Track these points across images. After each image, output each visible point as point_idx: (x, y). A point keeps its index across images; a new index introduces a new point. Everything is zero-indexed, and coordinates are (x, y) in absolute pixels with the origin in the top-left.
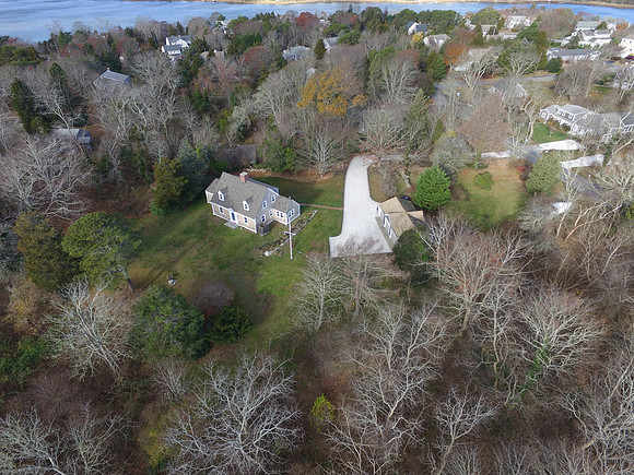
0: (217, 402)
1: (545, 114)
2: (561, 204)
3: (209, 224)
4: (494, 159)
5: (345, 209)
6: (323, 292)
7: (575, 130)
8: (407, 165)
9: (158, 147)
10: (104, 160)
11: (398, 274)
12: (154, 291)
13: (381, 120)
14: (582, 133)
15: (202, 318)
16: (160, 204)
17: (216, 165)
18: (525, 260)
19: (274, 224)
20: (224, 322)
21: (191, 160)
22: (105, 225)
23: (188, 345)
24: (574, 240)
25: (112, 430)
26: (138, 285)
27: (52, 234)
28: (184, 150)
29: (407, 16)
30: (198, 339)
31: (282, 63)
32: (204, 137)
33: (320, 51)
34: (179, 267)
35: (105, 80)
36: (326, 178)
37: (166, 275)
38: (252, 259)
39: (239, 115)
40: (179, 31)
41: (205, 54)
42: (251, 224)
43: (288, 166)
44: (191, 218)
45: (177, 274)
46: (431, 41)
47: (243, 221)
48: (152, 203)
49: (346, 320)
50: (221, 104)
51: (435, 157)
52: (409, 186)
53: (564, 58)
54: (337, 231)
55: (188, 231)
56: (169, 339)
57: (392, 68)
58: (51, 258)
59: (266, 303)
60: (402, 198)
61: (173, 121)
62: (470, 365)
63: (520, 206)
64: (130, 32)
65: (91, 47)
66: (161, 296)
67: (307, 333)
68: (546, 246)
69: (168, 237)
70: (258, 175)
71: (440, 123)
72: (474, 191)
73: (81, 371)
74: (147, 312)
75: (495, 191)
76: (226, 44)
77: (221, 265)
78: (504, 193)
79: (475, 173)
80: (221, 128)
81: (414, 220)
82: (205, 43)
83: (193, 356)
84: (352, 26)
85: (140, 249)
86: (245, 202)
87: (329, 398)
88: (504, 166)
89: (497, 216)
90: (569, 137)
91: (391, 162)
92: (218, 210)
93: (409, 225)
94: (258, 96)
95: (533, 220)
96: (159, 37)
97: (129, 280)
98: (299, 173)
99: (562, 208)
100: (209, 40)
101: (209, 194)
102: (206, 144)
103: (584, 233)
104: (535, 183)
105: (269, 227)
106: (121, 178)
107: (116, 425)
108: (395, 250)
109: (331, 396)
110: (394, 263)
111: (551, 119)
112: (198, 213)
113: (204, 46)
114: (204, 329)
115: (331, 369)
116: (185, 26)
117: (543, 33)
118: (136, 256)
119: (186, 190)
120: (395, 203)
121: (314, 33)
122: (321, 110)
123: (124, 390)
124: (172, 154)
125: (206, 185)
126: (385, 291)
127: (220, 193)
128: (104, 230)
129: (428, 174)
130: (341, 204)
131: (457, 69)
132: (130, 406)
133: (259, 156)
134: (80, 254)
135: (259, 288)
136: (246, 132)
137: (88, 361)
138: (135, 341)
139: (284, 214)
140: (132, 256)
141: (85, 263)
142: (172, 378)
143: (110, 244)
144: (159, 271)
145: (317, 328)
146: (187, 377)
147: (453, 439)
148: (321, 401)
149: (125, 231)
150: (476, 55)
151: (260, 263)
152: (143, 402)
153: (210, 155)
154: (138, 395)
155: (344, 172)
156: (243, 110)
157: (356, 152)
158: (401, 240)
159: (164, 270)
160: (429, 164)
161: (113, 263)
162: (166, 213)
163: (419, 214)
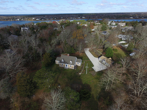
5: (91, 60)
7: (123, 39)
8: (98, 49)
36: (81, 54)
38: (77, 76)
42: (72, 67)
46: (84, 25)
52: (101, 53)
53: (112, 27)
54: (92, 65)
75: (119, 52)
77: (70, 79)
120: (103, 57)
127: (62, 60)
139: (79, 63)
151: (80, 77)
155: (84, 52)
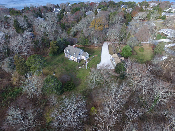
0: (65, 107)
1: (160, 31)
2: (164, 57)
3: (64, 59)
4: (145, 44)
5: (102, 56)
6: (95, 78)
7: (169, 36)
8: (120, 44)
9: (51, 38)
10: (37, 41)
11: (116, 75)
12: (49, 76)
13: (113, 32)
14: (171, 37)
15: (62, 84)
16: (51, 53)
17: (67, 43)
18: (153, 72)
19: (82, 60)
20: (67, 86)
21: (60, 41)
22: (37, 58)
23: (58, 91)
24: (167, 67)
25: (37, 112)
26: (45, 75)
27: (23, 60)
28: (58, 38)
29: (121, 3)
30: (60, 90)
31: (85, 16)
32: (64, 35)
33: (96, 13)
34: (56, 70)
35: (38, 20)
36: (97, 47)
37: (52, 72)
39: (73, 30)
40: (57, 7)
41: (64, 13)
42: (75, 59)
43: (86, 44)
44: (59, 57)
45: (55, 72)
46: (128, 10)
47: (73, 58)
48: (49, 53)
49: (101, 86)
50: (69, 27)
51: (128, 43)
52: (120, 50)
53: (167, 15)
54: (99, 62)
55: (59, 61)
56: (53, 89)
57: (116, 17)
58: (23, 66)
59: (79, 81)
60: (118, 54)
61: (56, 31)
62: (136, 101)
63: (152, 57)
64: (45, 7)
65: (34, 11)
66: (51, 77)
67: (90, 90)
68: (159, 69)
69: (53, 62)
70: (78, 46)
71: (130, 33)
72: (138, 52)
73: (30, 96)
74: (47, 81)
75: (145, 53)
76: (70, 10)
77: (67, 70)
78: (147, 53)
79: (139, 47)
80: (68, 33)
81: (121, 60)
82: (65, 10)
83: (59, 94)
84: (105, 6)
85: (46, 65)
86: (74, 53)
87: (95, 108)
88: (147, 46)
89: (145, 60)
90: (167, 38)
91: (115, 44)
92: (67, 55)
93: (120, 61)
94: (79, 24)
95: (156, 61)
96: (52, 8)
97: (43, 73)
98: (89, 46)
99: (164, 58)
100: (66, 9)
101: (64, 51)
102: (64, 37)
103: (170, 65)
104: (157, 50)
105: (81, 60)
106: (41, 46)
107: (38, 111)
108: (115, 68)
109: (96, 107)
110: (115, 71)
111: (162, 33)
112: (61, 56)
113: (64, 11)
114: (62, 87)
115: (96, 100)
116: (59, 6)
117: (161, 8)
118: (45, 67)
119: (58, 50)
120: (116, 55)
121: (95, 8)
122: (96, 29)
123: (41, 102)
124: (55, 40)
125: (64, 48)
126: (112, 79)
127: (67, 51)
128: (36, 59)
129: (126, 47)
130: (101, 55)
131: (135, 18)
132: (42, 107)
133: (78, 41)
134: (30, 65)
135: (77, 77)
136: (75, 34)
137: (32, 94)
138: (44, 90)
139: (85, 57)
140: (44, 66)
141: (31, 68)
142: (53, 100)
143: (38, 63)
144: (51, 71)
145: (93, 88)
146: (57, 99)
147: (130, 120)
148: (93, 108)
149: (42, 60)
150: (141, 14)
151: (78, 70)
152: (45, 106)
153: (65, 40)
154: (44, 104)
155: (102, 46)
156: (75, 28)
157: (105, 41)
158: (117, 65)
159: (52, 71)
160: (126, 44)
161: (39, 68)
162: (53, 56)
163: (123, 58)
